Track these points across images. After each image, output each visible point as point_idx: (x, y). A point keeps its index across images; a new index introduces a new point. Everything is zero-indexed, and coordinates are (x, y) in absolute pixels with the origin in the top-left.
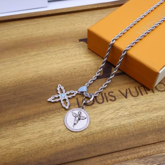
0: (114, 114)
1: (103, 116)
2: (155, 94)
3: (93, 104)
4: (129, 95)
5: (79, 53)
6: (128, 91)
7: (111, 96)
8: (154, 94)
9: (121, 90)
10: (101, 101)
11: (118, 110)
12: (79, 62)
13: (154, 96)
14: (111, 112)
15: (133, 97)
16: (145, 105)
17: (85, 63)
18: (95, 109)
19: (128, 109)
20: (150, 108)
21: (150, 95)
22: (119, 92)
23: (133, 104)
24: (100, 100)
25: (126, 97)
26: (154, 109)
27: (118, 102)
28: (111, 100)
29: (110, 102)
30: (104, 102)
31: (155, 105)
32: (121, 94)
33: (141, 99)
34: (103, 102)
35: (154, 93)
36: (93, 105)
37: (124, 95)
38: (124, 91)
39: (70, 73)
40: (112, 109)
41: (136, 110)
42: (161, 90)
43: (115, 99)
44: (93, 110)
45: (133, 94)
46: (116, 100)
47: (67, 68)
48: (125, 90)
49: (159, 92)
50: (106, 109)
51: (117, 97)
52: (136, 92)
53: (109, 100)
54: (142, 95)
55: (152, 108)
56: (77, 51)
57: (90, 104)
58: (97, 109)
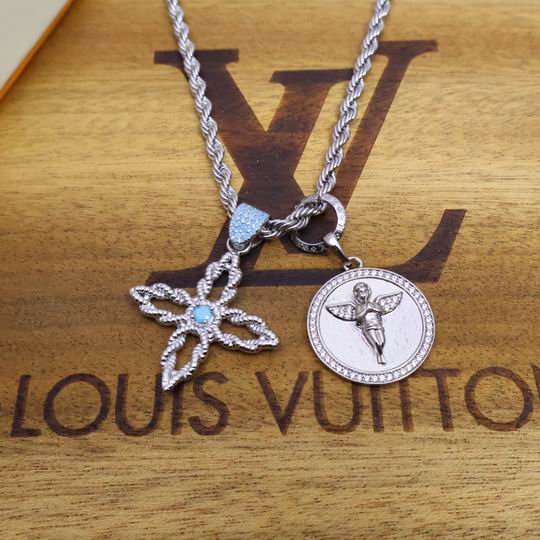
0: (182, 514)
1: (121, 516)
2: (456, 433)
3: (94, 427)
4: (304, 411)
5: (129, 126)
6: (308, 387)
7: (209, 400)
8: (448, 435)
9: (269, 375)
10: (140, 420)
11: (215, 493)
12: (114, 176)
13: (443, 447)
14: (172, 501)
15: (324, 433)
16: (375, 495)
17: (142, 184)
18: (96, 464)
19: (269, 502)
20: (395, 518)
21: (422, 440)
22: (256, 383)
23: (306, 475)
24: (140, 415)
25: (284, 423)
26: (416, 530)
27: (233, 442)
28: (195, 423)
29: (187, 432)
30: (157, 432)
31: (434, 504)
32: (265, 402)
33: (360, 450)
34: (152, 426)
35: (447, 426)
36: (91, 436)
37: (274, 407)
38: (283, 386)
39: (45, 227)
40: (183, 479)
41: (314, 520)
42: (495, 415)
43: (222, 424)
44: (80, 465)
45: (331, 415)
46: (227, 429)
47: (40, 196)
48: (295, 378)
49: (481, 429)
50: (150, 475)
51: (232, 413)
52: (350, 403)
53: (185, 420)
54: (378, 427)
55: (409, 524)
56: (127, 109)
57: (81, 426)
58: (104, 463)
